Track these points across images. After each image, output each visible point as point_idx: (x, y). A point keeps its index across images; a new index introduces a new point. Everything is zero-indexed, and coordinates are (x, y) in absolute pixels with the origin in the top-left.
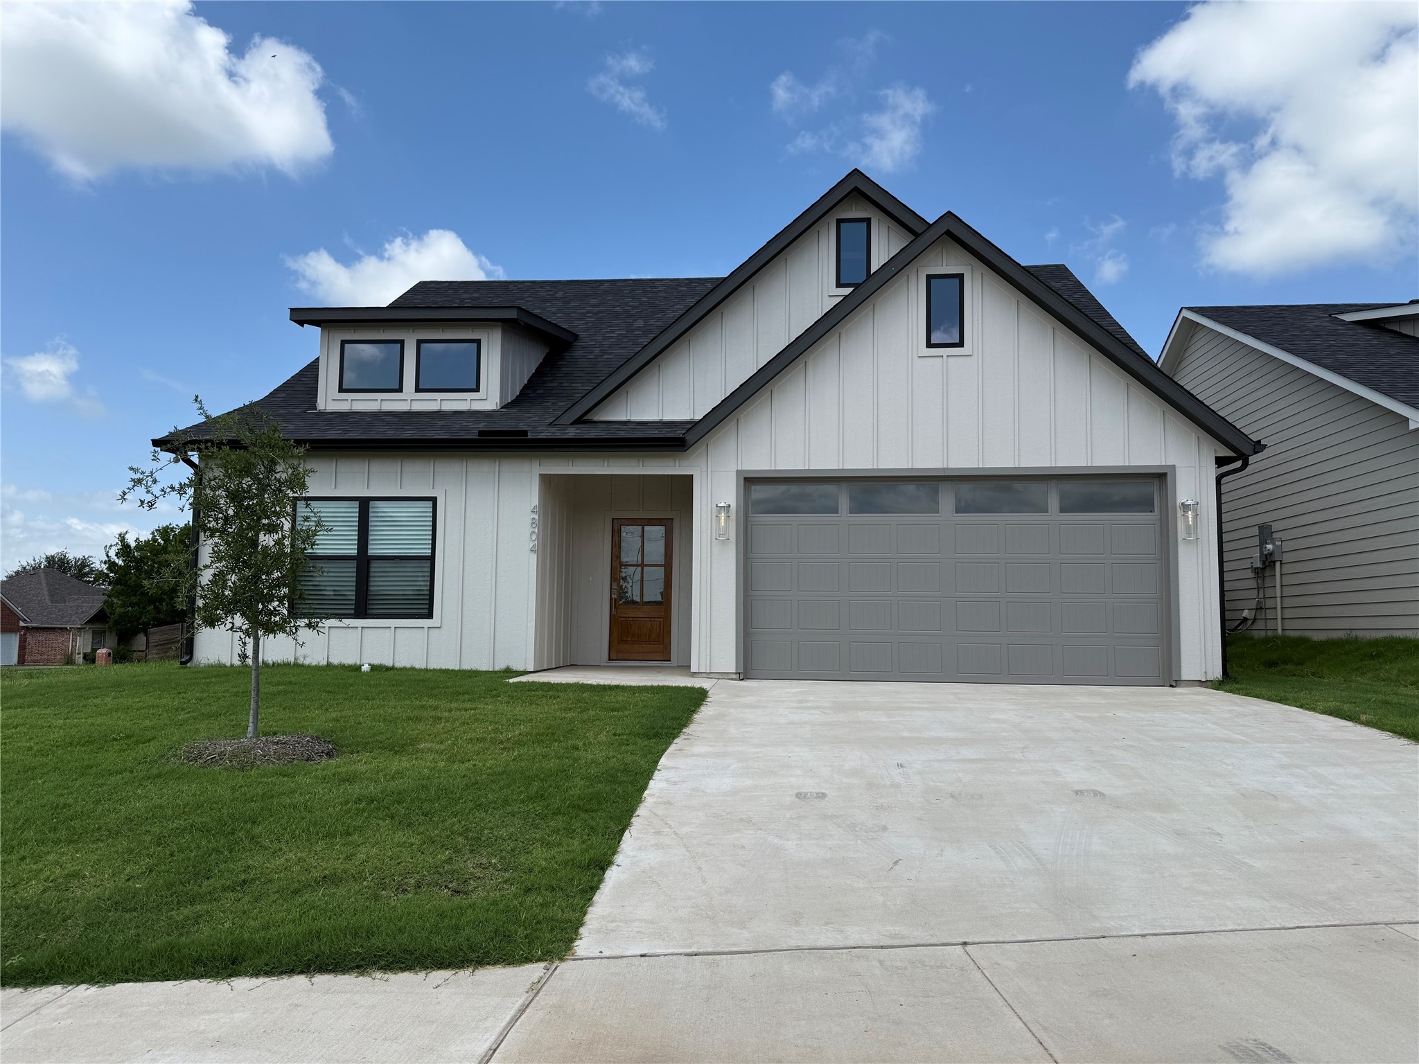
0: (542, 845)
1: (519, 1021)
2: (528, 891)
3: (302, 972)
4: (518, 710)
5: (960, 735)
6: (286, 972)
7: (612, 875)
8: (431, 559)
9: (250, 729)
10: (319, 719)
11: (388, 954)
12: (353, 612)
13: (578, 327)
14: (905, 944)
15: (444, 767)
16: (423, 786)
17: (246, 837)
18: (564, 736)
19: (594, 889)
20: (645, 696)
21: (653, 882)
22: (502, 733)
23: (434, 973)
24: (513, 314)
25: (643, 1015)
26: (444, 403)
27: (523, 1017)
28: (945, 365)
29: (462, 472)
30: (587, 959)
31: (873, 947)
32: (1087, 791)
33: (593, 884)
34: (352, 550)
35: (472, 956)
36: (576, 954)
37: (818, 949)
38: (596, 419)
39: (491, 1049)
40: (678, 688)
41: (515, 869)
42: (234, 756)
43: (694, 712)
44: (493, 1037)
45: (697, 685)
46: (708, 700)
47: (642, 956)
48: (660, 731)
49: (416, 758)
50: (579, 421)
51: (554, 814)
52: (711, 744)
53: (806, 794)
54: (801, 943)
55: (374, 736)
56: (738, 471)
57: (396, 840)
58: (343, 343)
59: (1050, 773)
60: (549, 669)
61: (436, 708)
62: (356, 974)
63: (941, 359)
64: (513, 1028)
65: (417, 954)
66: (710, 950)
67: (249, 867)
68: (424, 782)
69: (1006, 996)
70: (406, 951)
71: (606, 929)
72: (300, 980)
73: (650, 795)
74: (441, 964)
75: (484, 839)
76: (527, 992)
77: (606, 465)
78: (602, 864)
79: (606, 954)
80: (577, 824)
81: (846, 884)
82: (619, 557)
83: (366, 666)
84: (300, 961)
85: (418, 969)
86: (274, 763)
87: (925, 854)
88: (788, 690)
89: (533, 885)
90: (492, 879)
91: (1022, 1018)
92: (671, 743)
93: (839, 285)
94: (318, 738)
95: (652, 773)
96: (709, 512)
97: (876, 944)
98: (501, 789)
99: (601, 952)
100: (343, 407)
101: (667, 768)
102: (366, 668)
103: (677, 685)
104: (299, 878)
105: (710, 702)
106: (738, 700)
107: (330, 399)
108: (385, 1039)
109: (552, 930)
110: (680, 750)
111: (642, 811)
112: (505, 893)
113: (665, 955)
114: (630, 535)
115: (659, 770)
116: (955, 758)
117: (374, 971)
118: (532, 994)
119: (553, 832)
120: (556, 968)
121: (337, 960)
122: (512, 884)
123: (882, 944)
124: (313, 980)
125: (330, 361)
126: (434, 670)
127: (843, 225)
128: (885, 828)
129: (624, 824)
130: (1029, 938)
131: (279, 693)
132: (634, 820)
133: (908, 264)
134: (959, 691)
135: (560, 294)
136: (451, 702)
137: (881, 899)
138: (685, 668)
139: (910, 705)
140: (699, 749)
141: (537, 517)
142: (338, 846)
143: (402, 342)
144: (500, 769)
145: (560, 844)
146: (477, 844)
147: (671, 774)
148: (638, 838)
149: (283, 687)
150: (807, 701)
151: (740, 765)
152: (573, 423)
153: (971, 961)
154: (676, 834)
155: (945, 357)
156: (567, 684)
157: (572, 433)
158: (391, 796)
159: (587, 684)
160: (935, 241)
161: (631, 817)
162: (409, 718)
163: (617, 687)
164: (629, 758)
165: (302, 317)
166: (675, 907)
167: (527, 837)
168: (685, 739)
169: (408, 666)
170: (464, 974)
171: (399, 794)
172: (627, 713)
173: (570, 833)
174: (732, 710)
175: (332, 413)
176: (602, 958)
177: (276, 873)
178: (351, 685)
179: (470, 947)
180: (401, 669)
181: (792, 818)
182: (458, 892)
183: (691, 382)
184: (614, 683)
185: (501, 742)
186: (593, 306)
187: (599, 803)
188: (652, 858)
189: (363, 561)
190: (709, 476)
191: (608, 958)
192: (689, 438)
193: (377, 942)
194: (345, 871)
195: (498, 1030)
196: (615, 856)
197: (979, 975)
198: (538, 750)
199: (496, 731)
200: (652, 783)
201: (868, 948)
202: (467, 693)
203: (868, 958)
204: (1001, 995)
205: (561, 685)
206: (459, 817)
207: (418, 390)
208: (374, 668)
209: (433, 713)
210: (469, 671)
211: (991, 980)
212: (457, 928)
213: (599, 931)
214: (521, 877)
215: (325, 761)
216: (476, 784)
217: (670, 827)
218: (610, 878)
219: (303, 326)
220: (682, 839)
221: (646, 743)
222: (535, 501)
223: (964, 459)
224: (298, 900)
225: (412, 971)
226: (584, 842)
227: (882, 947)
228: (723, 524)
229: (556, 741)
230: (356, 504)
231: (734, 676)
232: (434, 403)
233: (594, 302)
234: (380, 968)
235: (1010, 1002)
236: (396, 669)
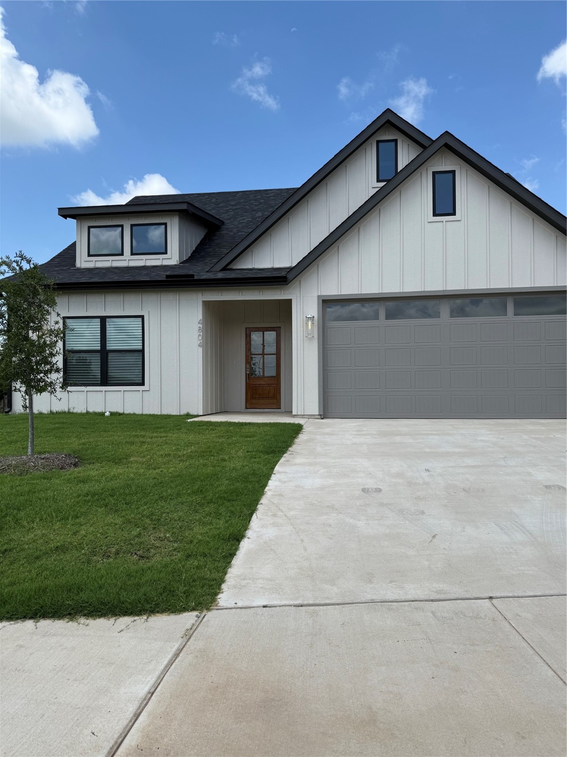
0: (199, 524)
1: (174, 664)
2: (189, 556)
3: (31, 618)
4: (191, 437)
5: (462, 450)
6: (21, 618)
7: (245, 545)
8: (142, 351)
9: (29, 450)
10: (74, 443)
11: (90, 605)
12: (99, 382)
13: (224, 217)
14: (448, 598)
15: (143, 472)
16: (128, 485)
17: (12, 520)
18: (218, 453)
19: (232, 555)
20: (267, 428)
21: (272, 550)
22: (180, 451)
23: (121, 619)
24: (184, 207)
25: (264, 659)
26: (147, 261)
27: (177, 661)
28: (444, 227)
29: (158, 300)
30: (226, 609)
31: (426, 601)
32: (553, 486)
33: (231, 552)
34: (98, 347)
35: (148, 606)
36: (219, 605)
37: (387, 602)
38: (235, 267)
39: (149, 693)
40: (285, 424)
41: (181, 541)
42: (16, 466)
43: (295, 437)
44: (153, 679)
45: (297, 422)
46: (304, 430)
47: (264, 607)
48: (275, 449)
49: (128, 467)
50: (224, 269)
51: (208, 503)
52: (306, 457)
53: (368, 489)
54: (374, 597)
55: (104, 453)
56: (318, 296)
57: (106, 522)
58: (89, 228)
59: (525, 474)
60: (211, 414)
61: (143, 436)
62: (67, 620)
63: (442, 223)
64: (169, 672)
65: (110, 605)
66: (311, 602)
67: (11, 540)
68: (129, 482)
69: (533, 645)
70: (102, 603)
71: (240, 585)
72: (30, 624)
73: (270, 490)
74: (126, 612)
75: (163, 520)
76: (182, 637)
77: (241, 294)
78: (237, 537)
79: (240, 604)
80: (222, 510)
81: (401, 552)
82: (250, 350)
83: (108, 413)
84: (31, 610)
85: (110, 616)
86: (40, 471)
87: (453, 531)
88: (350, 424)
89: (192, 552)
90: (166, 548)
91: (551, 665)
92: (281, 457)
93: (378, 181)
94: (69, 455)
95: (270, 476)
96: (302, 321)
97: (427, 598)
98: (176, 486)
99: (236, 604)
100: (91, 265)
101: (279, 473)
102: (107, 414)
103: (285, 422)
104: (41, 548)
105: (304, 432)
106: (320, 430)
107: (83, 261)
108: (75, 680)
109: (203, 587)
110: (287, 461)
111: (264, 500)
112: (174, 558)
113: (280, 606)
114: (256, 337)
115: (275, 474)
116: (462, 465)
117: (80, 617)
118: (185, 639)
119: (207, 515)
120: (204, 616)
121: (55, 610)
122: (178, 552)
123: (432, 598)
124: (38, 624)
125: (82, 239)
126: (146, 415)
127: (380, 144)
128: (423, 513)
129: (252, 510)
130: (536, 594)
131: (54, 429)
132: (259, 506)
133: (421, 165)
134: (453, 423)
135: (214, 200)
136: (153, 433)
137: (426, 563)
138: (289, 412)
139: (425, 432)
140: (299, 460)
141: (201, 326)
142: (69, 526)
143: (122, 226)
144: (177, 474)
145: (211, 523)
146: (158, 524)
147: (282, 476)
148: (261, 519)
149: (59, 425)
150: (363, 431)
151: (325, 470)
152: (221, 270)
153: (498, 612)
154: (286, 516)
155: (444, 222)
156: (221, 422)
157: (220, 275)
158: (107, 492)
159: (233, 422)
160: (438, 150)
161: (257, 504)
162: (127, 442)
163: (250, 424)
164: (256, 466)
165: (66, 213)
166: (286, 569)
167: (191, 518)
168: (290, 454)
169: (132, 413)
170: (140, 620)
171: (112, 490)
172: (255, 439)
173: (218, 515)
174: (318, 437)
175: (84, 269)
176: (236, 608)
177: (27, 544)
178: (98, 423)
179: (146, 600)
180: (128, 414)
181: (360, 506)
182: (143, 557)
183: (290, 243)
184: (248, 421)
185: (179, 457)
186: (232, 205)
187: (237, 495)
188: (271, 533)
189: (104, 353)
190: (302, 300)
191: (241, 608)
192: (290, 276)
193: (84, 596)
194: (71, 543)
195: (157, 673)
196: (247, 532)
197: (507, 625)
198: (201, 461)
199: (178, 449)
200: (270, 482)
201: (422, 601)
202: (163, 428)
203: (423, 610)
204: (529, 644)
205: (217, 422)
206: (148, 505)
207: (132, 254)
208: (112, 414)
209: (142, 439)
210: (166, 415)
211: (517, 629)
212: (138, 586)
213: (235, 587)
214: (185, 546)
215: (72, 469)
216: (161, 483)
217: (282, 511)
218: (243, 547)
219: (66, 219)
220: (290, 519)
221: (266, 457)
222: (200, 316)
223: (456, 284)
224: (39, 563)
225: (106, 617)
226: (227, 522)
227: (432, 601)
228: (310, 328)
229: (212, 456)
230: (99, 320)
231: (318, 417)
232: (142, 261)
233: (232, 203)
234: (85, 615)
235: (537, 650)
236: (125, 414)
